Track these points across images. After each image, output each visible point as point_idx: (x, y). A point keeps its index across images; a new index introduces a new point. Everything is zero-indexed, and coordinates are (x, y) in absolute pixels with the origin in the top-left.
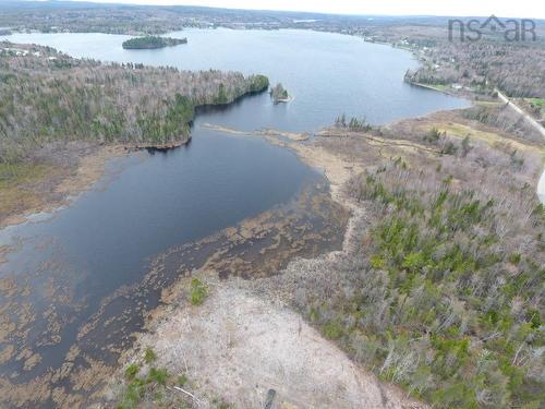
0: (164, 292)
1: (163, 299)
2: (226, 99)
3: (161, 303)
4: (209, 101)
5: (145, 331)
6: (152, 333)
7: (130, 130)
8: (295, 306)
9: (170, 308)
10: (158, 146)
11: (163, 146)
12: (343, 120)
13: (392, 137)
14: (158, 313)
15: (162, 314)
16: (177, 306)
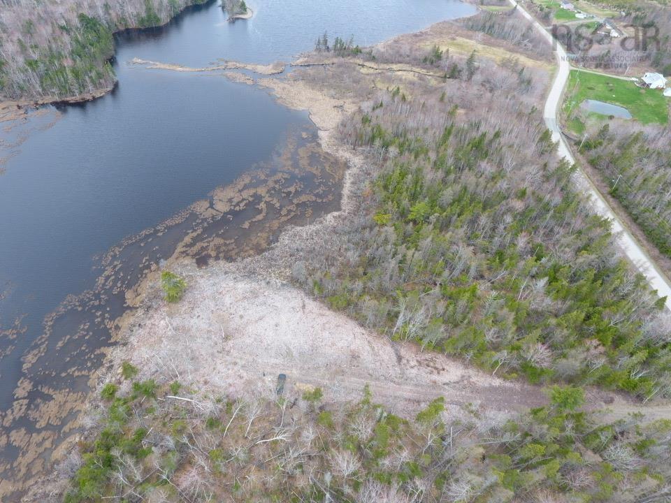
0: (129, 295)
1: (129, 302)
2: (158, 20)
3: (129, 308)
4: (133, 24)
5: (115, 344)
6: (125, 344)
7: (19, 78)
8: (295, 282)
9: (140, 312)
10: (70, 99)
11: (78, 98)
12: (326, 41)
13: (387, 61)
14: (127, 321)
15: (132, 320)
16: (149, 308)
